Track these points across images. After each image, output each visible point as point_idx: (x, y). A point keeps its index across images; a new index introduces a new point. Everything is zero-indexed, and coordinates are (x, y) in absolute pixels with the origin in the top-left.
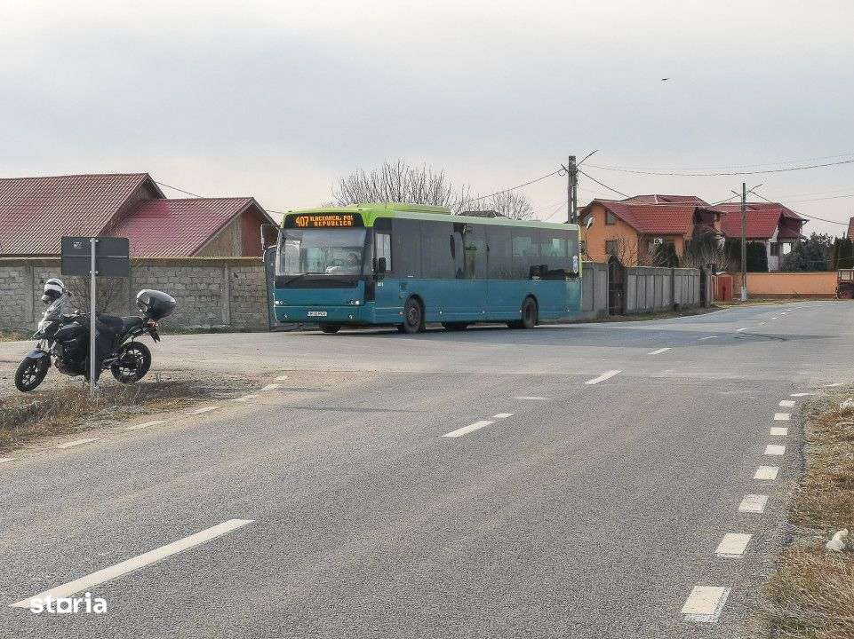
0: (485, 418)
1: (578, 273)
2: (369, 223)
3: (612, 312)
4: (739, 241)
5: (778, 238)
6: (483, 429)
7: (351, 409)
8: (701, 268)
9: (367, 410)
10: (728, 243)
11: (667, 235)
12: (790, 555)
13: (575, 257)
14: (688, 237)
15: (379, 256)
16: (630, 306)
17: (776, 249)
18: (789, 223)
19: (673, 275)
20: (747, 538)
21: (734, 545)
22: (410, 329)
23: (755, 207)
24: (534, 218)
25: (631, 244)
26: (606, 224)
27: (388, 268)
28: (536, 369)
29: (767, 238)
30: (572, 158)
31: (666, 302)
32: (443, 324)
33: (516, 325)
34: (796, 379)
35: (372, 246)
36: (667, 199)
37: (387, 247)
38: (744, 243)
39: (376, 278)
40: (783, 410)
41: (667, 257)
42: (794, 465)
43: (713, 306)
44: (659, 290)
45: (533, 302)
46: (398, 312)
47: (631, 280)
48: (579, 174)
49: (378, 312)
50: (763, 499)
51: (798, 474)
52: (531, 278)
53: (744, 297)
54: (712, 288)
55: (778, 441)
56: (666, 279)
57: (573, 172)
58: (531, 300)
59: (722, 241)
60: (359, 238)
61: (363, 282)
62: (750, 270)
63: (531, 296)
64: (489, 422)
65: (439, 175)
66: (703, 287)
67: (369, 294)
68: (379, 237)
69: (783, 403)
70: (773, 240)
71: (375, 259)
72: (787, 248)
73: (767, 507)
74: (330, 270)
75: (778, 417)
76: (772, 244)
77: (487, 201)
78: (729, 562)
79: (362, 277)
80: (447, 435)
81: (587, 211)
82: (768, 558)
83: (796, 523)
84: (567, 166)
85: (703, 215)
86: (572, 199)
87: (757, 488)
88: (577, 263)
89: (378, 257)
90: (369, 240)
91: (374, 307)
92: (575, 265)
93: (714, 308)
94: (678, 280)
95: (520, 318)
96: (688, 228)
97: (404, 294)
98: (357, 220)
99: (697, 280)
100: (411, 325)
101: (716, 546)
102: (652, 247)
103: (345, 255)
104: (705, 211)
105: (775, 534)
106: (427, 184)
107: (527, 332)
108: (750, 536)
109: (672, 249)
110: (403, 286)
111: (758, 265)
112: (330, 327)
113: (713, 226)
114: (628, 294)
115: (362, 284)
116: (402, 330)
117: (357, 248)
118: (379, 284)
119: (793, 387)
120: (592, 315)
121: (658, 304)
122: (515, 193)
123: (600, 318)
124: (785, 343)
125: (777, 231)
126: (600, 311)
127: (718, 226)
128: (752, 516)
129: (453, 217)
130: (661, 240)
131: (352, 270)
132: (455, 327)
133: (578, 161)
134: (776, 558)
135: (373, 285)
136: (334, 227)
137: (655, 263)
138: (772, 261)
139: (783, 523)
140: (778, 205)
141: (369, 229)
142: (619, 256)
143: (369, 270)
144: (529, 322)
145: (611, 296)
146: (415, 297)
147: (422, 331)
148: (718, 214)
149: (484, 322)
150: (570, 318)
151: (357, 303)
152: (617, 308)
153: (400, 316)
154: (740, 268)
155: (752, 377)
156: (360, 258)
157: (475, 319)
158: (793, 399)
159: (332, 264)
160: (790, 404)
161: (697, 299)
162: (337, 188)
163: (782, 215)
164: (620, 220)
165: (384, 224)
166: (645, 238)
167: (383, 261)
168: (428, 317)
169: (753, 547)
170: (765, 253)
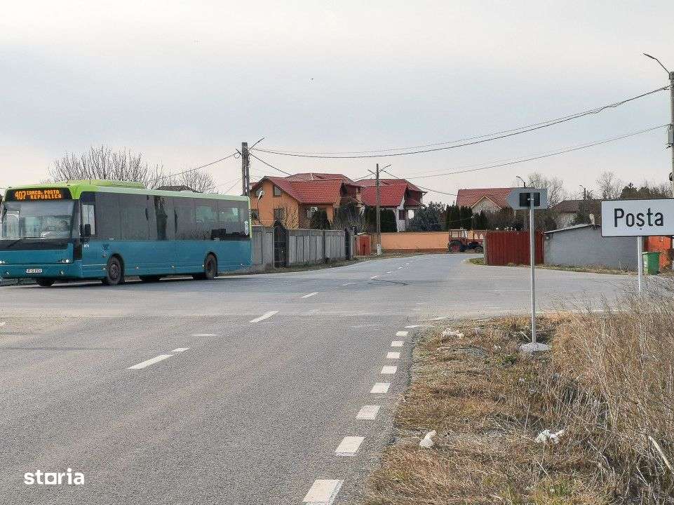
0: (165, 352)
1: (249, 235)
2: (76, 196)
3: (277, 265)
4: (375, 208)
5: (405, 206)
6: (163, 361)
7: (55, 349)
8: (346, 230)
9: (69, 349)
10: (366, 210)
11: (321, 204)
12: (392, 452)
13: (246, 222)
14: (337, 205)
15: (85, 222)
16: (291, 260)
17: (403, 215)
18: (413, 195)
19: (324, 235)
20: (360, 440)
21: (350, 445)
22: (112, 282)
23: (387, 182)
24: (215, 191)
25: (293, 211)
26: (274, 196)
27: (93, 232)
28: (212, 312)
29: (396, 207)
30: (245, 144)
31: (320, 257)
32: (141, 277)
33: (200, 277)
34: (410, 314)
35: (79, 214)
36: (320, 177)
37: (92, 215)
38: (378, 210)
39: (83, 241)
40: (398, 339)
41: (320, 222)
42: (402, 381)
43: (355, 259)
44: (314, 248)
45: (214, 259)
46: (102, 269)
47: (292, 240)
48: (250, 157)
49: (85, 269)
50: (376, 408)
51: (405, 388)
52: (212, 239)
53: (379, 253)
54: (355, 245)
55: (393, 362)
56: (319, 239)
57: (245, 155)
58: (211, 256)
59: (362, 209)
60: (68, 208)
61: (72, 245)
62: (383, 231)
63: (211, 253)
64: (168, 356)
65: (137, 157)
66: (347, 244)
67: (77, 254)
68: (85, 207)
69: (399, 334)
70: (401, 207)
71: (81, 226)
72: (411, 214)
73: (378, 415)
74: (44, 234)
75: (394, 344)
76: (400, 211)
77: (177, 178)
78: (345, 459)
79: (71, 240)
80: (132, 368)
81: (258, 186)
82: (375, 455)
83: (399, 427)
84: (240, 150)
85: (348, 189)
86: (246, 177)
87: (372, 400)
88: (248, 227)
89: (84, 224)
90: (77, 209)
91: (81, 264)
92: (246, 228)
93: (356, 260)
94: (328, 240)
95: (202, 271)
96: (337, 199)
97: (107, 254)
98: (66, 193)
99: (343, 239)
100: (113, 279)
101: (336, 446)
102: (310, 214)
103: (58, 223)
104: (349, 186)
105: (383, 436)
106: (128, 165)
107: (209, 282)
108: (363, 438)
109: (325, 215)
110: (106, 247)
111: (389, 227)
112: (45, 282)
113: (355, 197)
114: (290, 250)
115: (71, 246)
116: (105, 283)
117: (66, 217)
118: (85, 246)
119: (408, 320)
120: (261, 268)
121: (313, 258)
122: (200, 171)
123: (268, 270)
124: (405, 287)
125: (403, 201)
126: (267, 264)
127: (359, 197)
128: (366, 423)
129: (149, 190)
130: (316, 208)
131: (63, 234)
132: (150, 280)
133: (249, 146)
134: (380, 455)
135: (80, 247)
136: (48, 199)
137: (312, 226)
138: (400, 224)
139: (389, 428)
140: (404, 181)
141: (76, 201)
142: (283, 222)
143: (77, 234)
144: (210, 274)
145: (276, 252)
146: (116, 256)
147: (122, 283)
148: (359, 188)
149: (174, 275)
150: (244, 270)
151: (67, 261)
152: (281, 262)
153: (103, 272)
154: (375, 230)
155: (377, 314)
156: (69, 224)
157: (167, 273)
158: (407, 329)
159: (46, 230)
160: (404, 334)
161: (343, 255)
162: (53, 167)
163: (407, 189)
164: (285, 192)
165: (88, 197)
166: (304, 207)
167: (88, 226)
168: (127, 271)
169: (364, 448)
170: (394, 217)
